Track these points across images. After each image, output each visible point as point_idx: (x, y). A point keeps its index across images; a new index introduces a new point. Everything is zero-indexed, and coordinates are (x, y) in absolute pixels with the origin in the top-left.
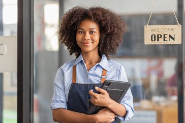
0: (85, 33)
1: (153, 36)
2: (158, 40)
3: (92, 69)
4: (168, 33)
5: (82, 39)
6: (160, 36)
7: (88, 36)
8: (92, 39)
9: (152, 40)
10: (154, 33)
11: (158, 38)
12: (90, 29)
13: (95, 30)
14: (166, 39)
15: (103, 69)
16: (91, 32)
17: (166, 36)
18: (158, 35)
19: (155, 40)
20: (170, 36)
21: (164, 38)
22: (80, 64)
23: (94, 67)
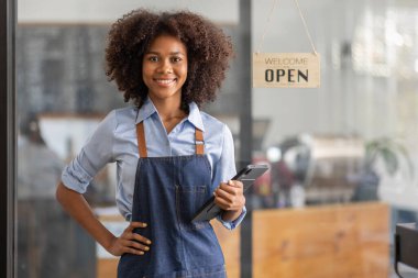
0: (161, 60)
1: (269, 73)
2: (278, 80)
3: (175, 130)
4: (297, 67)
5: (156, 71)
6: (281, 73)
7: (168, 67)
8: (176, 73)
9: (267, 79)
10: (271, 67)
11: (278, 76)
12: (172, 54)
13: (181, 56)
14: (292, 79)
15: (196, 129)
16: (174, 59)
17: (292, 73)
18: (278, 71)
19: (272, 80)
20: (300, 73)
21: (290, 76)
22: (151, 120)
23: (178, 127)
